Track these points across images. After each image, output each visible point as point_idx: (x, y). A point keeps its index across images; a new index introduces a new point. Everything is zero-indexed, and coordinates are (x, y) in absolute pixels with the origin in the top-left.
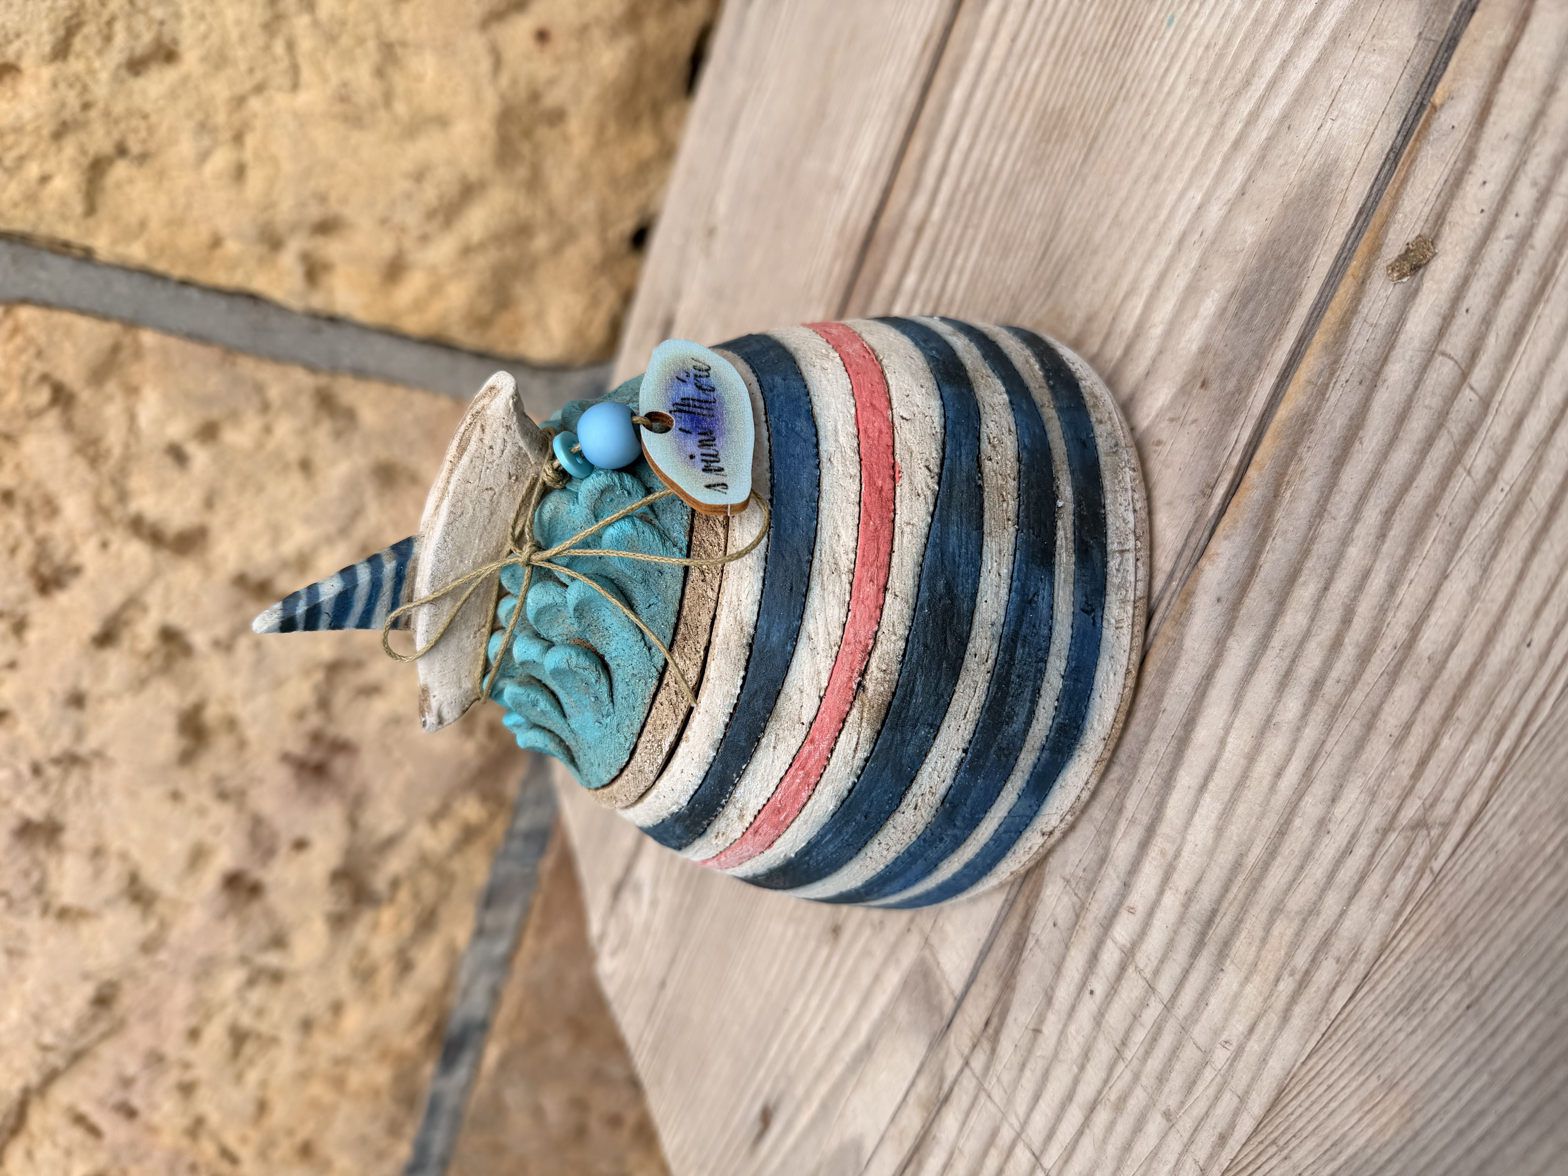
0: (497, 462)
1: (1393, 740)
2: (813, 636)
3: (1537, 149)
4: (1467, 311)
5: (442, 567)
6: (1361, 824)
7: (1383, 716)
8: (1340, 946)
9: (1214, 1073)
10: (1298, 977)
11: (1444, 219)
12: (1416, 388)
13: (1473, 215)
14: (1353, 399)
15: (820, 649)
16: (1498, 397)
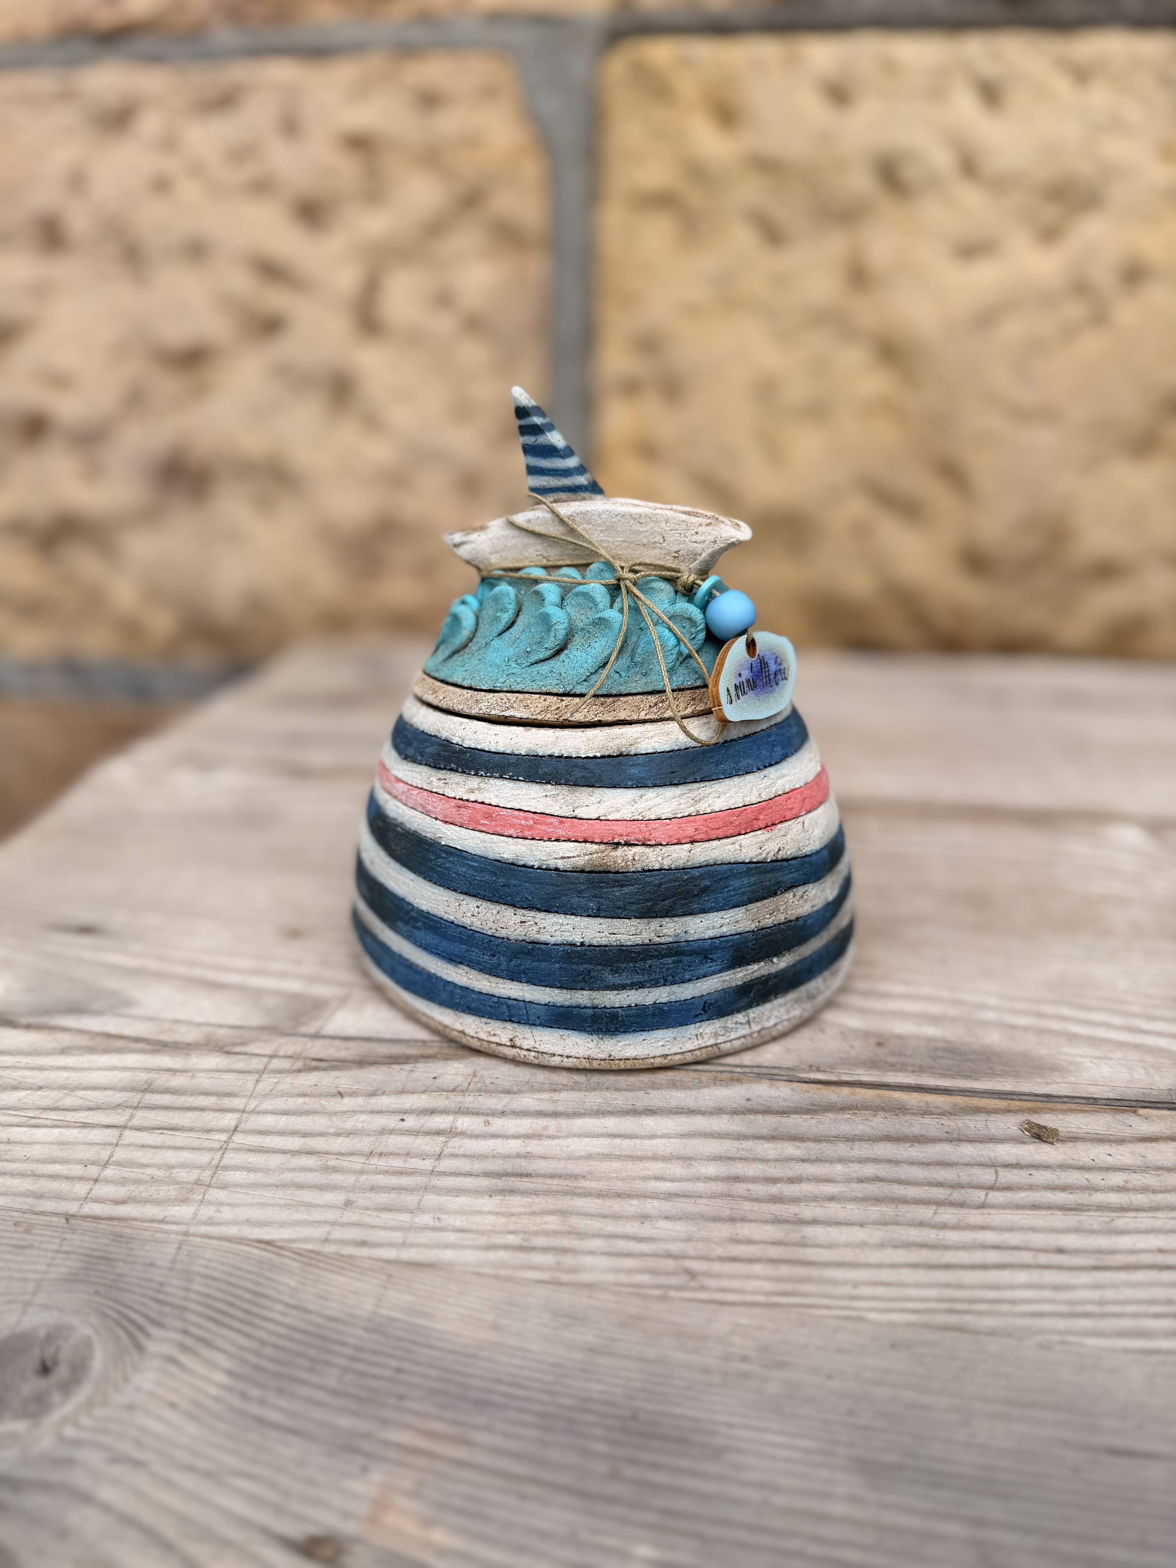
0: (687, 540)
1: (735, 1237)
2: (644, 798)
3: (1147, 1176)
4: (1030, 1174)
5: (596, 517)
6: (663, 1240)
7: (745, 1225)
8: (569, 1260)
9: (408, 1219)
10: (525, 1244)
11: (1075, 1141)
12: (966, 1165)
13: (1088, 1156)
14: (933, 1133)
15: (636, 806)
16: (992, 1211)
